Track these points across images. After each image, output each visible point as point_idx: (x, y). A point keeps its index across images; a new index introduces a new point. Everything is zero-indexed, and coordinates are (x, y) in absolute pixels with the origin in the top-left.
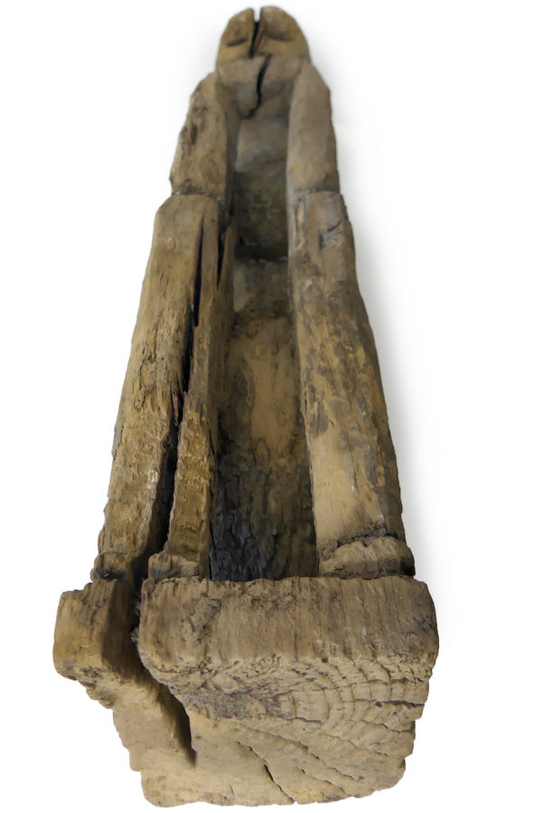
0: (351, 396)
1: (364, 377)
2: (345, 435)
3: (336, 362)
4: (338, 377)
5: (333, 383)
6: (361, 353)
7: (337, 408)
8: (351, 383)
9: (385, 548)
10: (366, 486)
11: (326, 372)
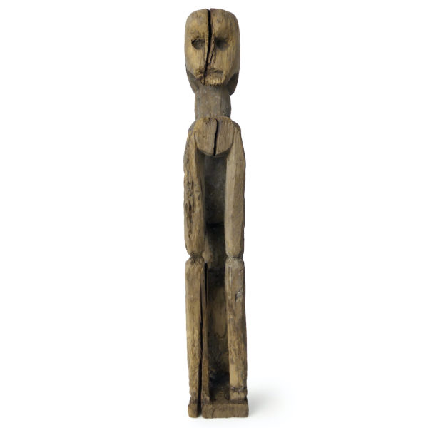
0: (239, 357)
1: (242, 352)
2: (237, 367)
3: (237, 347)
4: (237, 352)
5: (235, 353)
6: (243, 345)
7: (236, 360)
8: (240, 353)
9: (242, 396)
10: (240, 379)
11: (235, 350)
